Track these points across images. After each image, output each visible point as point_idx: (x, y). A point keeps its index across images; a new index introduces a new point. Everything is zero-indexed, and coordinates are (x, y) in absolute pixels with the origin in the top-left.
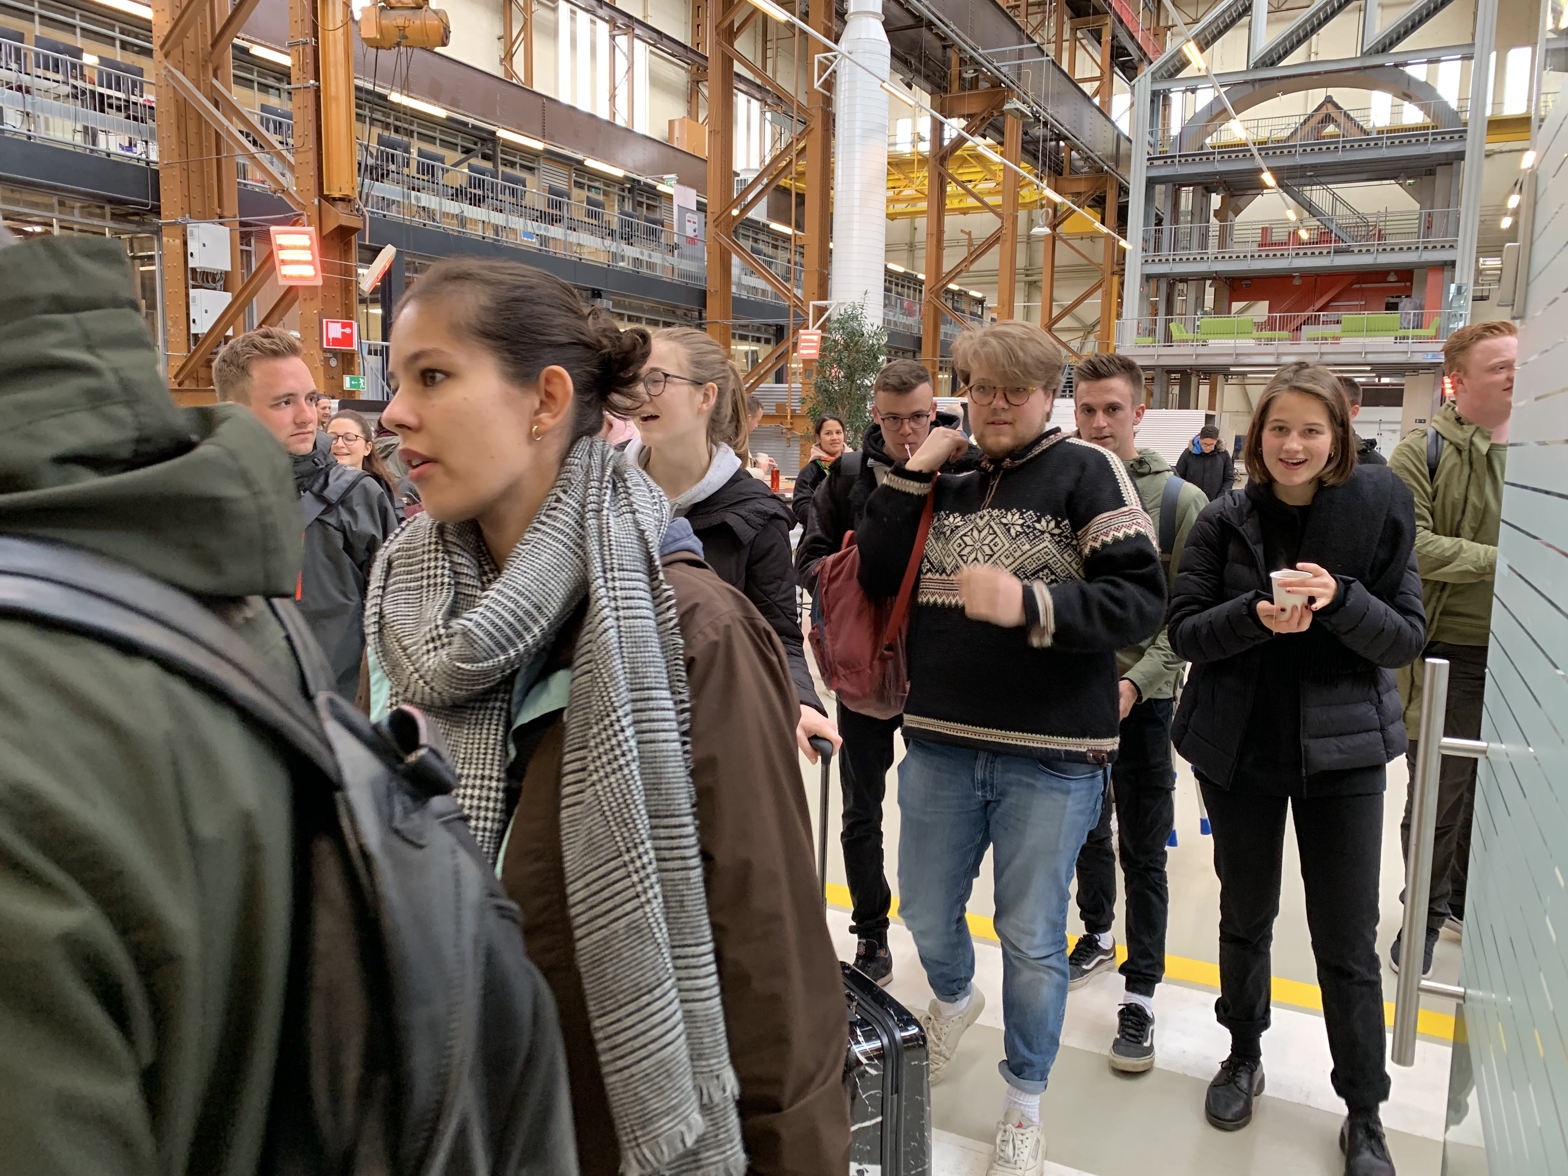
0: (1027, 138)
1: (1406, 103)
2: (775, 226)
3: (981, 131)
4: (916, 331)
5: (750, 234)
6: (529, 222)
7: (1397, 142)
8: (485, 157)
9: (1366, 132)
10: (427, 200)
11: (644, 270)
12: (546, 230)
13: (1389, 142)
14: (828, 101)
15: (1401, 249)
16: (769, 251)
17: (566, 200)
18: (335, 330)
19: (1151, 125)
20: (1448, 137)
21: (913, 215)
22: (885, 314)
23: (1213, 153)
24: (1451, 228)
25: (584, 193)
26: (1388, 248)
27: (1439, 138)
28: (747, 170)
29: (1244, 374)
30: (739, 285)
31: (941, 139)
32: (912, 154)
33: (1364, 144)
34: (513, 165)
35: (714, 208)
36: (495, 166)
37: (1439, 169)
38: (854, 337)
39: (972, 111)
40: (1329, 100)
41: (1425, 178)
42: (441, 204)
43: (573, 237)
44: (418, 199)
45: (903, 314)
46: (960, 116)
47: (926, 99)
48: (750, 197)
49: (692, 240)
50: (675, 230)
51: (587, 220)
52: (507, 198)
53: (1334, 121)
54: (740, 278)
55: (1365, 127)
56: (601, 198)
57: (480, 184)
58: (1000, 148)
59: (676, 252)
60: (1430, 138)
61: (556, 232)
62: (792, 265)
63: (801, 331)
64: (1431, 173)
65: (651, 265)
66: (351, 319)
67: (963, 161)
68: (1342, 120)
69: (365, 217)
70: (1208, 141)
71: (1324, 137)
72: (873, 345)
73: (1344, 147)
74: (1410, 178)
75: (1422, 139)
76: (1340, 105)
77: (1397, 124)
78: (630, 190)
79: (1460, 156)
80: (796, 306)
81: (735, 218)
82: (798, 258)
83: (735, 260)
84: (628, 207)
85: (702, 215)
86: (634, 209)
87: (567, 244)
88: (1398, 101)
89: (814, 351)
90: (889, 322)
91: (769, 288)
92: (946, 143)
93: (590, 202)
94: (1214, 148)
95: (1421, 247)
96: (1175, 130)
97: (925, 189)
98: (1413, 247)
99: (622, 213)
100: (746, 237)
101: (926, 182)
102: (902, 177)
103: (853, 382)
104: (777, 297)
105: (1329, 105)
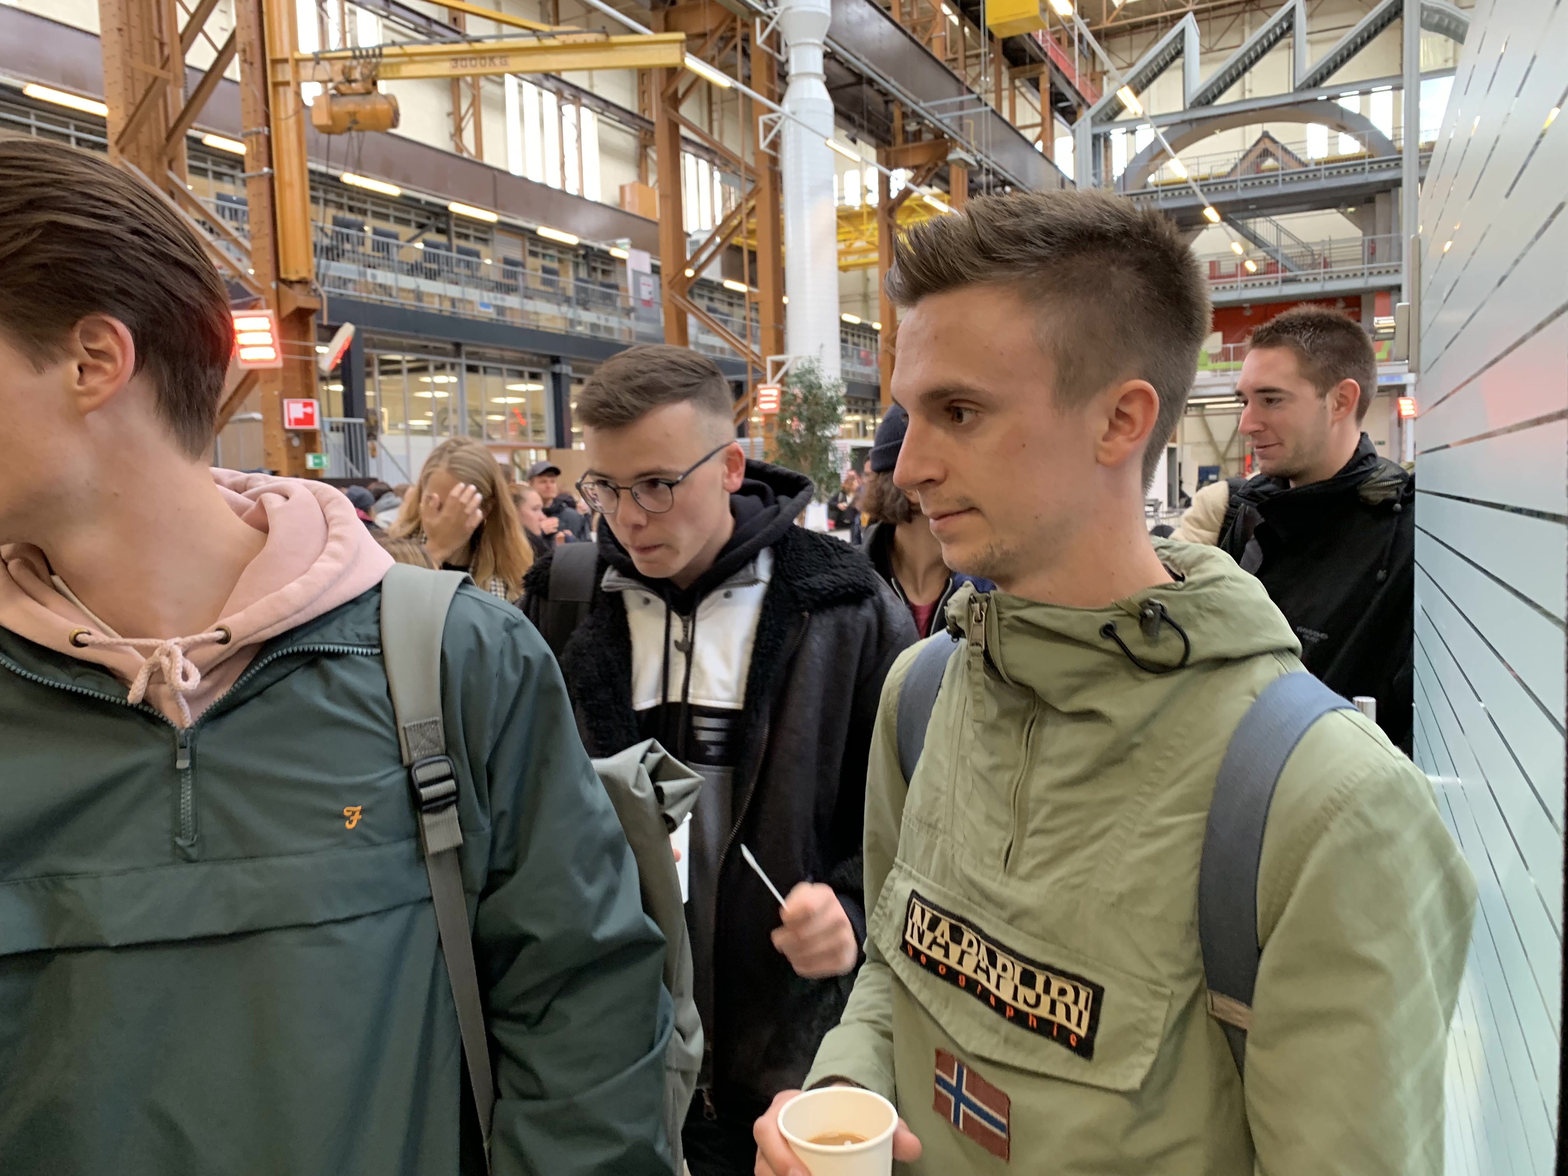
0: (973, 186)
1: (1342, 135)
2: (731, 284)
3: (927, 181)
4: (873, 380)
5: (705, 293)
6: (485, 294)
7: (1335, 172)
8: (439, 231)
9: (1304, 165)
10: (384, 277)
11: (602, 335)
12: (503, 300)
13: (1327, 173)
14: (774, 161)
15: (1347, 276)
16: (724, 308)
17: (519, 269)
18: (295, 409)
19: (1094, 167)
20: (1384, 165)
21: (865, 266)
22: (843, 365)
23: (1156, 192)
24: (1395, 253)
25: (539, 262)
26: (1335, 276)
27: (1376, 166)
28: (700, 231)
29: (1202, 405)
30: (697, 344)
31: (888, 190)
32: (861, 207)
33: (1303, 176)
34: (466, 237)
35: (668, 270)
36: (450, 240)
37: (1378, 198)
38: (812, 389)
39: (918, 162)
40: (1266, 135)
41: (1367, 207)
42: (396, 280)
43: (530, 305)
44: (374, 276)
45: (860, 364)
46: (906, 167)
47: (871, 153)
48: (704, 257)
49: (647, 303)
50: (631, 292)
51: (542, 288)
52: (462, 270)
53: (1272, 155)
54: (697, 338)
55: (1303, 159)
56: (555, 265)
57: (435, 258)
58: (946, 197)
59: (632, 315)
60: (1367, 167)
61: (512, 301)
62: (748, 322)
63: (760, 386)
64: (1370, 200)
65: (609, 330)
66: (310, 397)
67: (912, 211)
68: (1279, 153)
69: (320, 296)
70: (1151, 179)
71: (1263, 171)
72: (831, 397)
73: (1284, 180)
74: (1350, 206)
75: (1359, 169)
76: (1277, 138)
77: (1334, 155)
78: (585, 257)
79: (1398, 183)
80: (754, 362)
81: (689, 279)
82: (753, 315)
83: (691, 320)
84: (583, 273)
85: (656, 277)
86: (589, 275)
87: (524, 313)
88: (1334, 133)
89: (774, 406)
90: (847, 373)
91: (726, 346)
92: (894, 194)
93: (546, 270)
94: (1157, 186)
95: (1366, 272)
96: (1118, 170)
97: (876, 240)
98: (1359, 274)
99: (578, 279)
100: (701, 296)
101: (876, 233)
102: (852, 229)
103: (814, 434)
104: (734, 354)
105: (1267, 141)
